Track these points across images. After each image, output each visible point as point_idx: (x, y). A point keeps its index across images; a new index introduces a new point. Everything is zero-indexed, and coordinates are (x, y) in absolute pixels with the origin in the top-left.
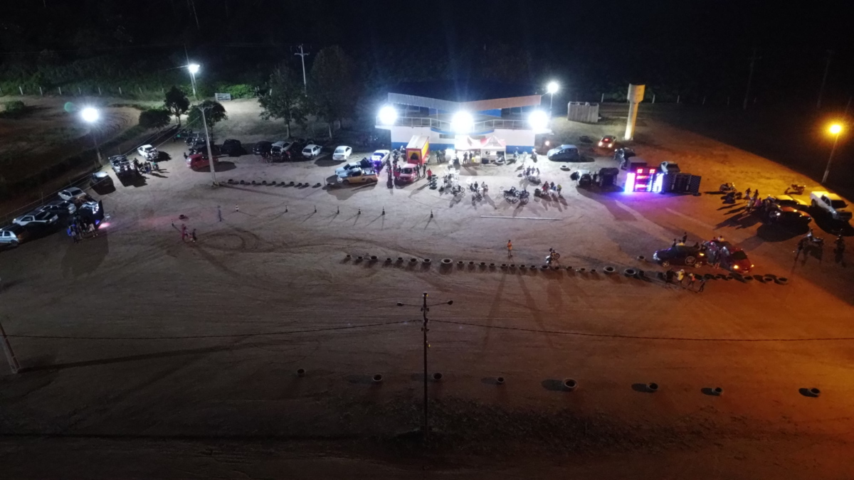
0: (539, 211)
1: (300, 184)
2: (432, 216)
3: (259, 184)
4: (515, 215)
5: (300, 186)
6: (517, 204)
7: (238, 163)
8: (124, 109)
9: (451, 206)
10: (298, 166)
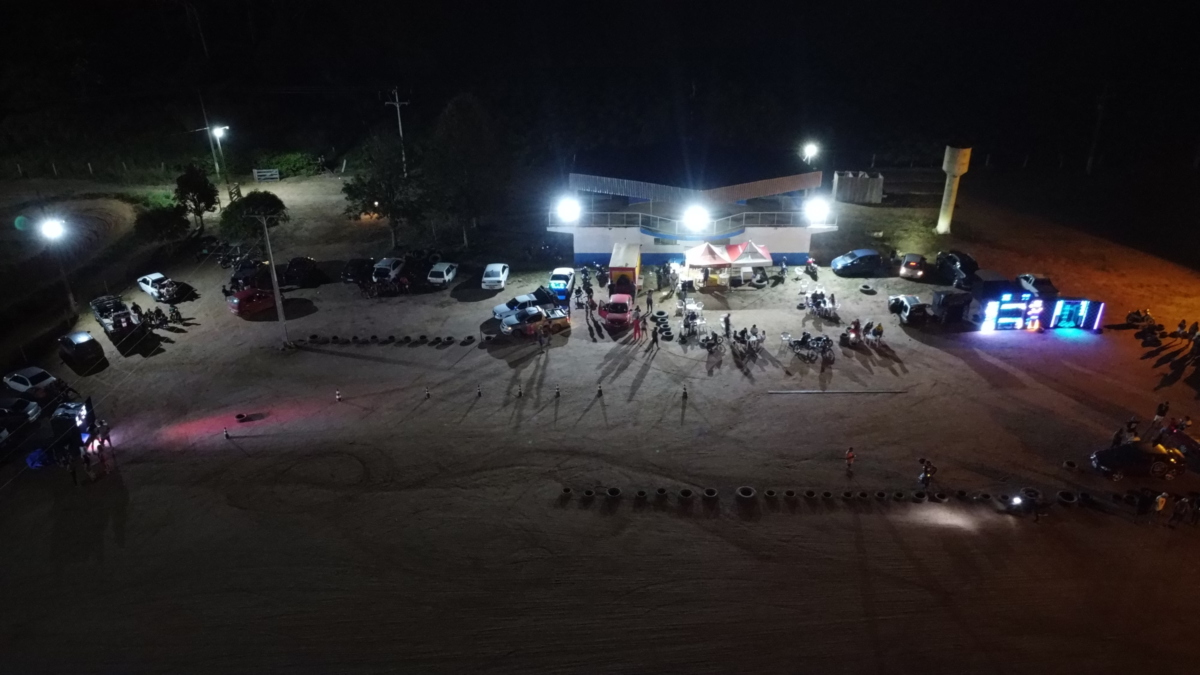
0: (860, 376)
1: (438, 339)
2: (685, 396)
3: (365, 342)
4: (824, 387)
5: (439, 343)
6: (819, 363)
7: (318, 300)
8: (102, 203)
9: (710, 373)
10: (424, 303)
